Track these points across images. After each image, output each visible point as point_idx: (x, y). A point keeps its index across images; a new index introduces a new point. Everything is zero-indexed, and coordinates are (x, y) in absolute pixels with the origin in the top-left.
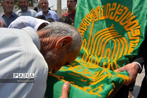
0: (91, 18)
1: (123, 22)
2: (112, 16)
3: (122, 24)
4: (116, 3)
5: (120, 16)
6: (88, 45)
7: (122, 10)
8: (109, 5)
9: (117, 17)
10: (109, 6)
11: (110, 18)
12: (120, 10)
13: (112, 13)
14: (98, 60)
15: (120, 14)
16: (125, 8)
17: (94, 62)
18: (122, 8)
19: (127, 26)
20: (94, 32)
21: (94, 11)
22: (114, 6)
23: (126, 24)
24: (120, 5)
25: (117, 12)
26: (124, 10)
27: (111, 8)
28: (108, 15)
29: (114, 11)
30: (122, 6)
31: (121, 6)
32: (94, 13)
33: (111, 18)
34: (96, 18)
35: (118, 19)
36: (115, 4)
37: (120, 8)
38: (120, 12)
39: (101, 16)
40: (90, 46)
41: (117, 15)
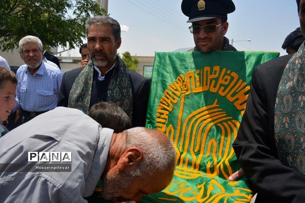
0: (179, 89)
1: (232, 96)
2: (215, 87)
3: (232, 99)
4: (219, 67)
5: (226, 87)
6: (177, 135)
7: (229, 78)
8: (207, 69)
9: (222, 88)
10: (207, 71)
11: (211, 90)
12: (226, 77)
13: (214, 82)
14: (198, 160)
15: (227, 83)
16: (233, 74)
17: (190, 164)
18: (229, 75)
19: (239, 102)
20: (186, 112)
21: (183, 78)
22: (216, 71)
23: (238, 99)
24: (224, 70)
25: (220, 81)
26: (232, 78)
27: (211, 73)
28: (207, 85)
29: (217, 79)
30: (229, 72)
31: (226, 71)
32: (184, 81)
33: (213, 90)
34: (187, 90)
35: (223, 91)
36: (217, 68)
37: (226, 74)
38: (226, 80)
39: (196, 86)
40: (180, 136)
41: (221, 85)
